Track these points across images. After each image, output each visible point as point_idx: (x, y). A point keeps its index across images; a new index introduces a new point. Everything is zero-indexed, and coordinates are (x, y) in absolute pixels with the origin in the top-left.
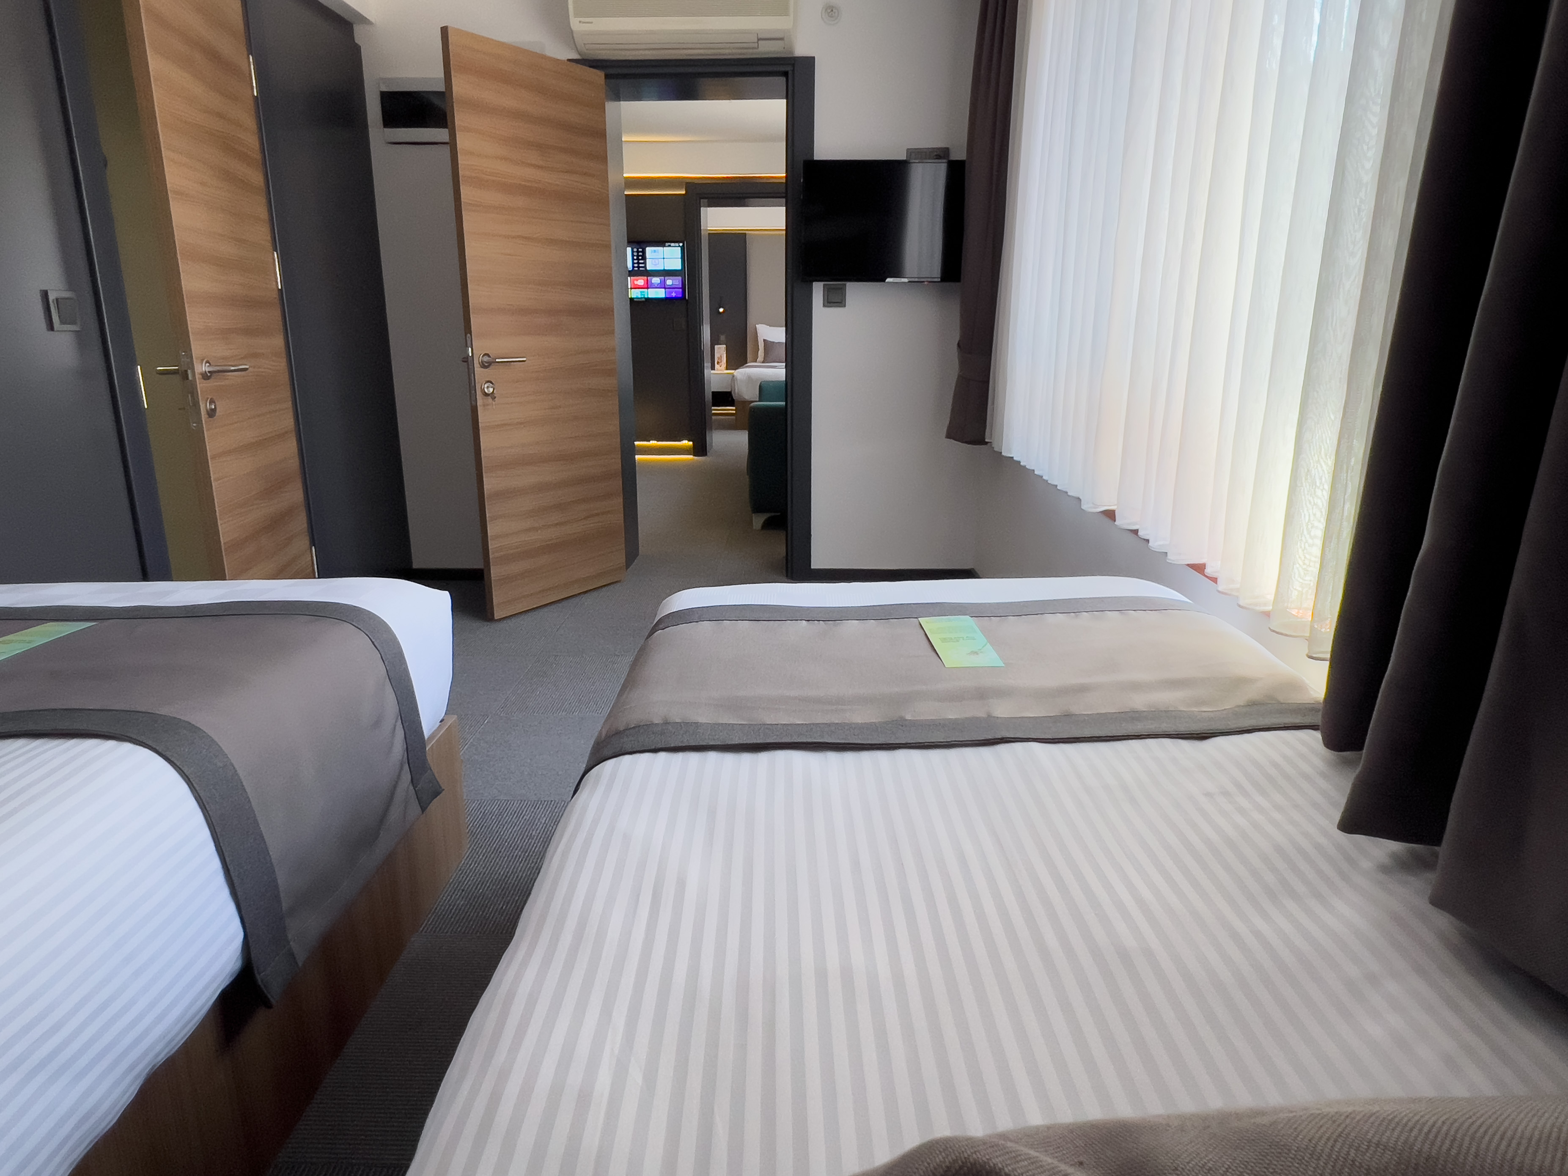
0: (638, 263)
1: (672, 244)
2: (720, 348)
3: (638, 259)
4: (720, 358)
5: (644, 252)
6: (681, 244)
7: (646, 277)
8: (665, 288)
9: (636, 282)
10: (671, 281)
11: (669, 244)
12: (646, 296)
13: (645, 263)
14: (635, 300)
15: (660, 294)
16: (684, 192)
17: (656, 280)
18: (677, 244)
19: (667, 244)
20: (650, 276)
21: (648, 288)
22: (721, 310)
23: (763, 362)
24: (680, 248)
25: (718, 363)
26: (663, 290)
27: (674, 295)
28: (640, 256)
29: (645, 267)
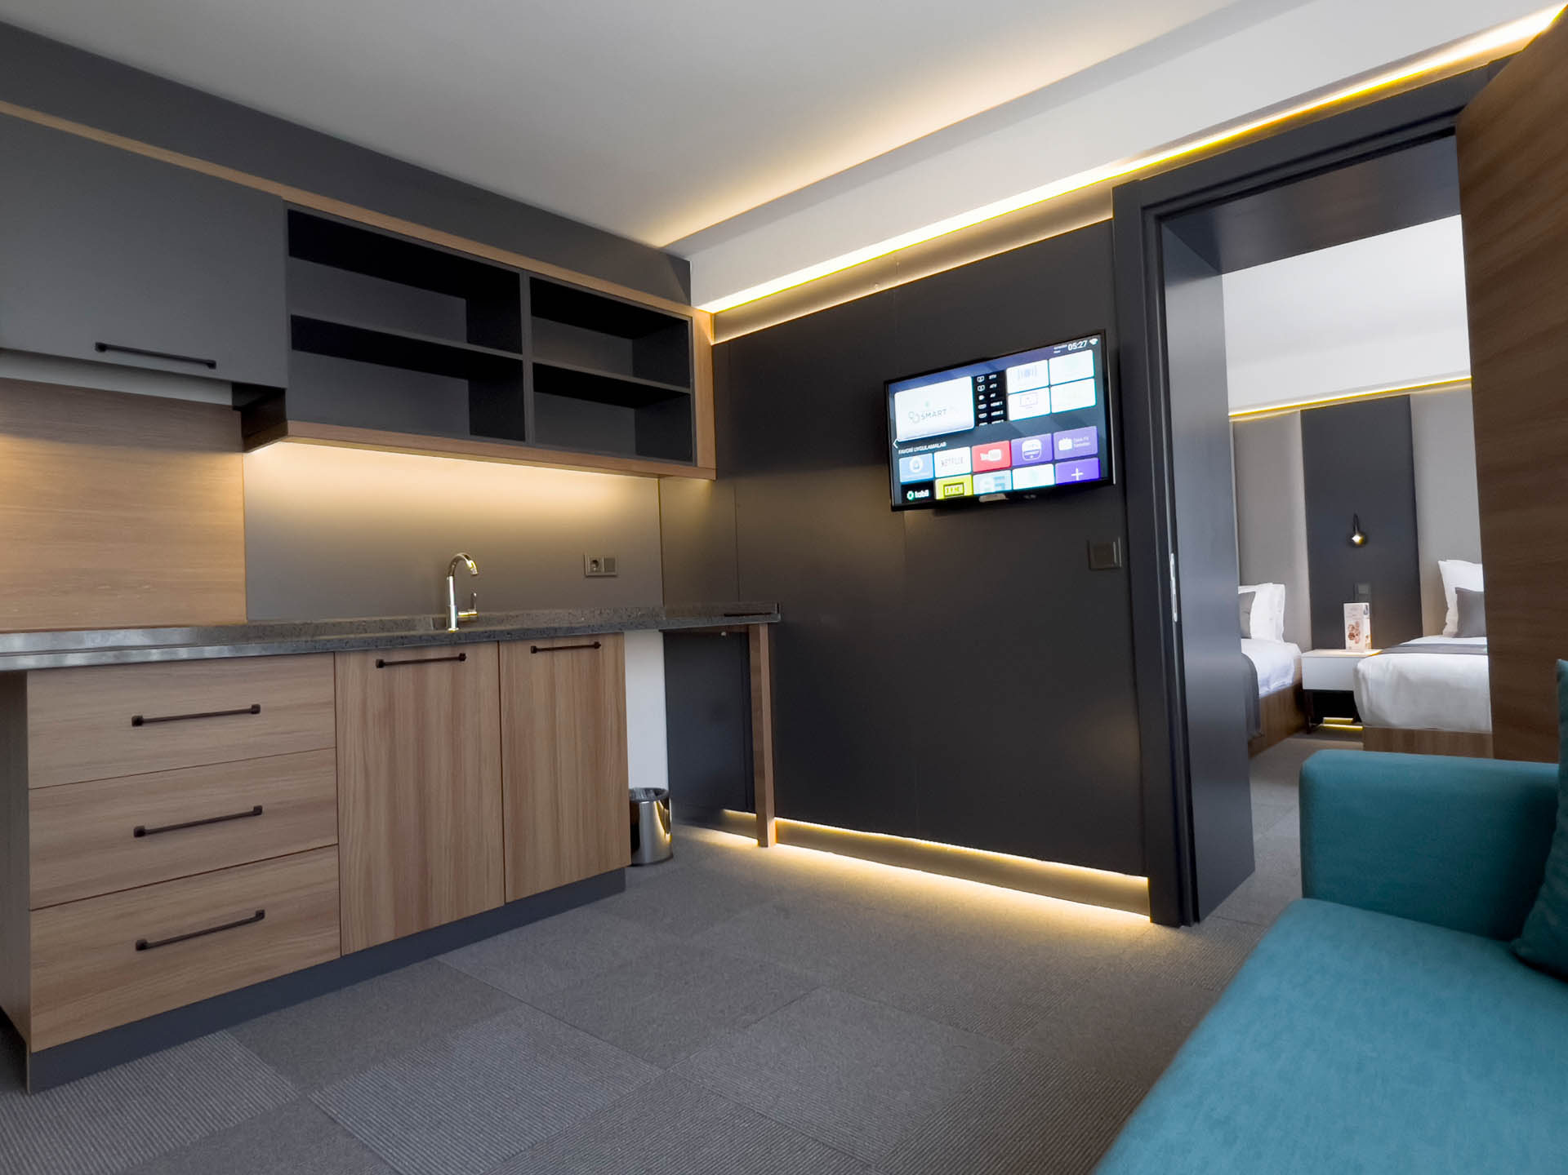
0: (989, 410)
1: (1072, 346)
2: (1354, 609)
3: (988, 401)
4: (1356, 628)
5: (1001, 378)
6: (1094, 341)
7: (1007, 442)
8: (1054, 461)
9: (984, 457)
10: (1070, 441)
11: (1064, 346)
12: (1008, 488)
13: (1004, 407)
14: (982, 499)
15: (1043, 477)
16: (1110, 216)
17: (1032, 445)
18: (1083, 343)
19: (1057, 348)
20: (1020, 435)
21: (1011, 468)
22: (1357, 539)
23: (1457, 635)
24: (1090, 353)
25: (1352, 636)
26: (1051, 466)
27: (1078, 476)
28: (993, 391)
29: (1005, 417)
